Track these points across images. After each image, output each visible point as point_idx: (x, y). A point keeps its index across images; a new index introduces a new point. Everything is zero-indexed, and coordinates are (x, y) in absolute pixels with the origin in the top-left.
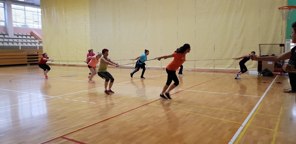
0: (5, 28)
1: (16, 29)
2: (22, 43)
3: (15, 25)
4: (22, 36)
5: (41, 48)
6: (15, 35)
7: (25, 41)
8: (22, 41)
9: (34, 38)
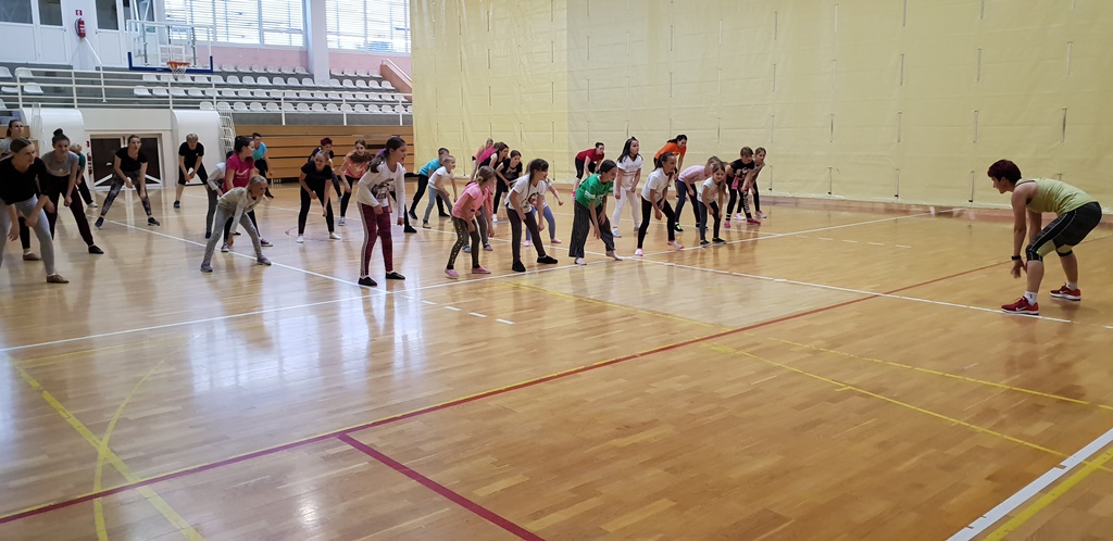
0: (304, 55)
1: (336, 55)
2: (353, 106)
3: (333, 43)
4: (354, 79)
6: (332, 76)
7: (362, 99)
8: (354, 96)
9: (390, 87)
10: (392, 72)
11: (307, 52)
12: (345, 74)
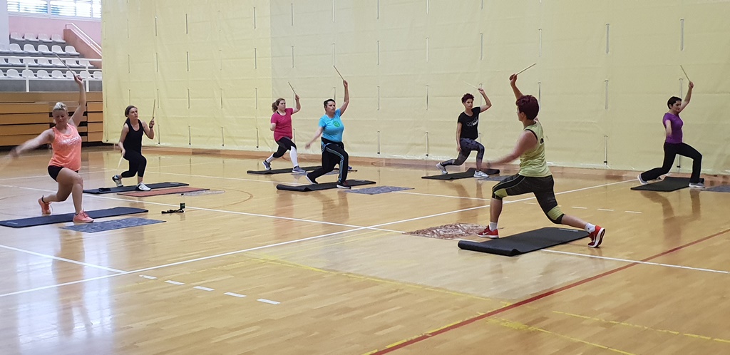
1: (17, 19)
3: (14, 5)
4: (36, 44)
5: (97, 87)
6: (11, 41)
7: (45, 64)
8: (36, 61)
9: (74, 52)
10: (76, 36)
12: (26, 38)
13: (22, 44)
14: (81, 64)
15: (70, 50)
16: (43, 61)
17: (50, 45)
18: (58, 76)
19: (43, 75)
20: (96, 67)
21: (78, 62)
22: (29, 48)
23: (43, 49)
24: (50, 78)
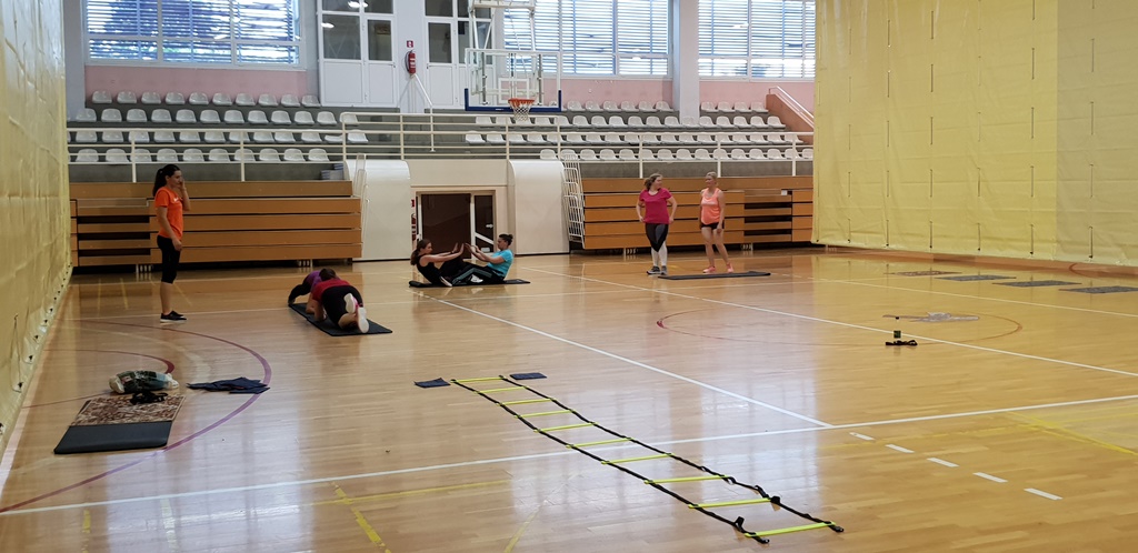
0: (669, 86)
1: (708, 85)
3: (705, 68)
4: (731, 116)
5: (806, 169)
6: (703, 113)
7: (742, 141)
8: (731, 137)
9: (779, 124)
10: (782, 104)
11: (671, 82)
12: (719, 108)
13: (714, 116)
14: (786, 140)
15: (774, 121)
16: (740, 138)
17: (748, 116)
18: (756, 155)
19: (739, 156)
20: (806, 142)
21: (782, 137)
22: (723, 122)
23: (740, 122)
24: (747, 159)
